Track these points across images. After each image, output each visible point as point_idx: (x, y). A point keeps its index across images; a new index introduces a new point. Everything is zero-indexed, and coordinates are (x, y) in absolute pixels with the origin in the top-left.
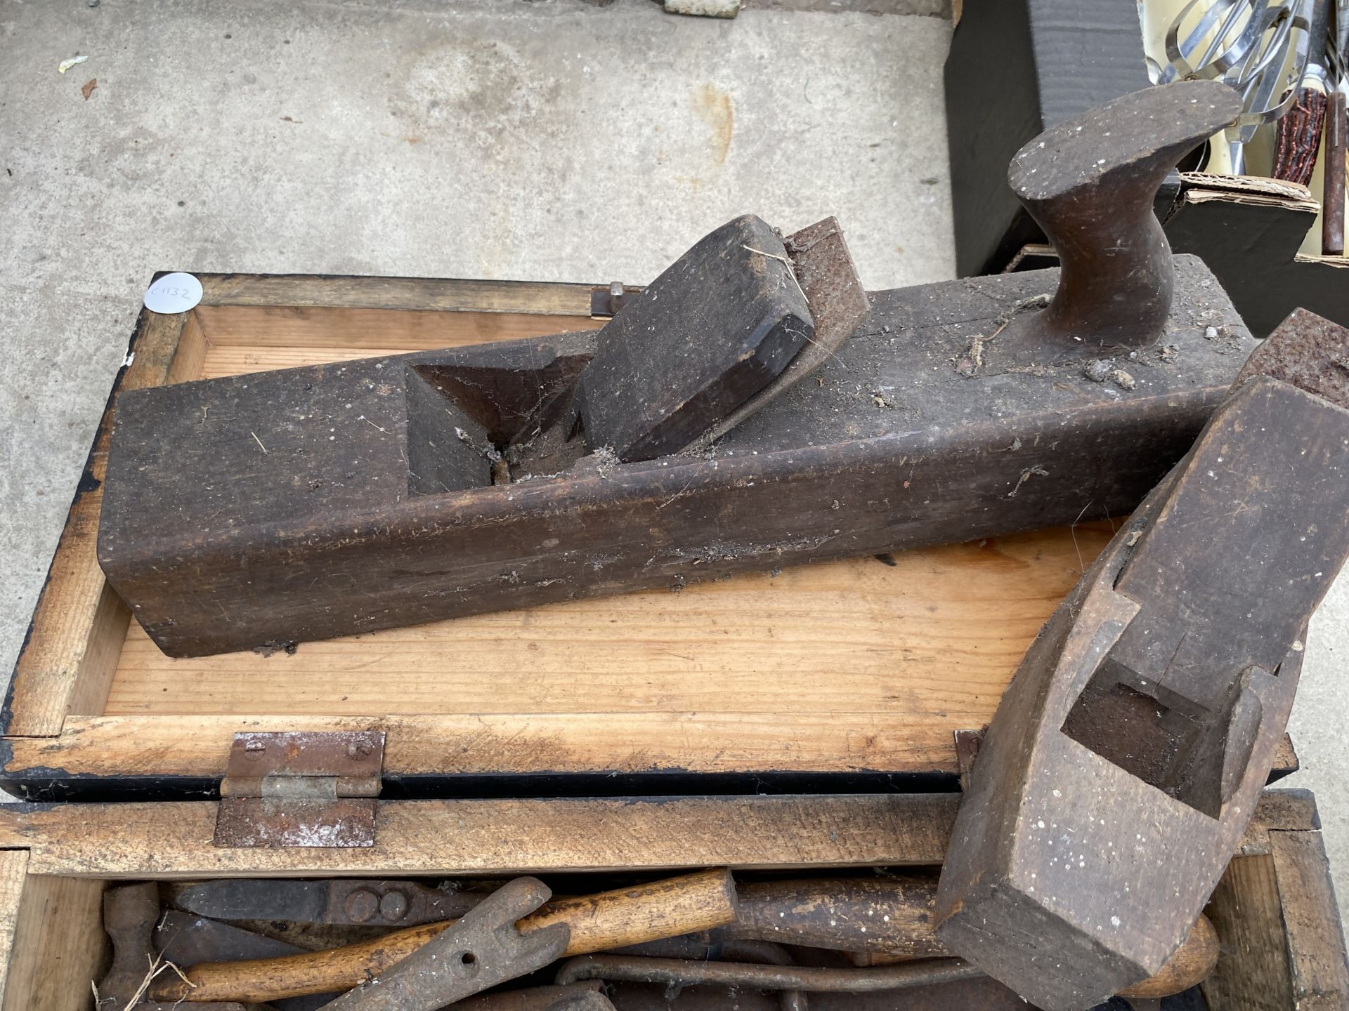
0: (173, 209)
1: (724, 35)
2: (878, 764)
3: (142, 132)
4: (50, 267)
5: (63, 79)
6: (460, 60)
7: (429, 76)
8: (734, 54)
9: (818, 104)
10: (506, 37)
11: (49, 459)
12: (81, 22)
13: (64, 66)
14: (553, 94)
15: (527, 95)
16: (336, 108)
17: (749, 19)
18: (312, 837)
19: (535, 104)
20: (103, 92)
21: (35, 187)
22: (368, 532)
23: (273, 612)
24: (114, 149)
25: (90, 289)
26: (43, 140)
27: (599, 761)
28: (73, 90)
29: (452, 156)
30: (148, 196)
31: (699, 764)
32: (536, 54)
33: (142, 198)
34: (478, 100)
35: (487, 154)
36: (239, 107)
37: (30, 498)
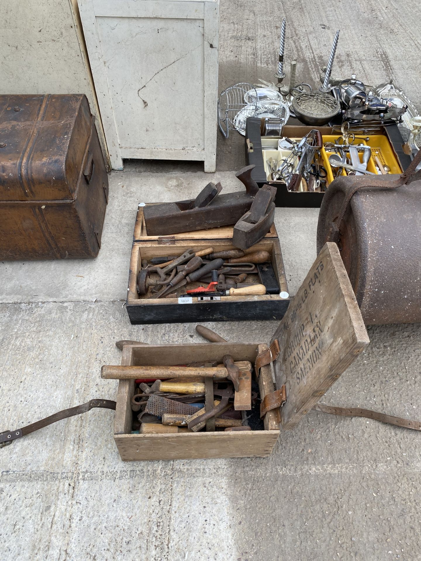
0: (136, 200)
1: (213, 175)
2: (229, 238)
3: (131, 191)
4: (121, 207)
5: (119, 185)
6: (175, 181)
7: (171, 183)
8: (215, 177)
9: (228, 183)
10: (181, 177)
11: (124, 228)
12: (120, 179)
13: (119, 184)
14: (189, 184)
15: (185, 184)
16: (158, 187)
17: (217, 173)
18: (168, 244)
19: (186, 186)
20: (125, 187)
21: (117, 198)
22: (172, 215)
23: (161, 229)
24: (128, 193)
25: (127, 209)
26: (118, 193)
27: (198, 238)
28: (121, 187)
29: (175, 192)
30: (133, 199)
31: (209, 238)
32: (186, 179)
33: (132, 199)
34: (178, 185)
35: (180, 192)
36: (144, 188)
37: (122, 232)
